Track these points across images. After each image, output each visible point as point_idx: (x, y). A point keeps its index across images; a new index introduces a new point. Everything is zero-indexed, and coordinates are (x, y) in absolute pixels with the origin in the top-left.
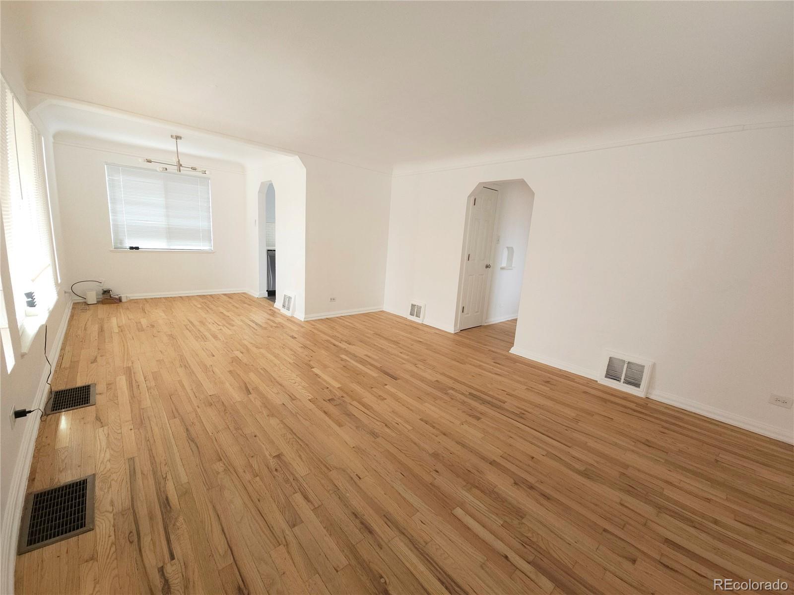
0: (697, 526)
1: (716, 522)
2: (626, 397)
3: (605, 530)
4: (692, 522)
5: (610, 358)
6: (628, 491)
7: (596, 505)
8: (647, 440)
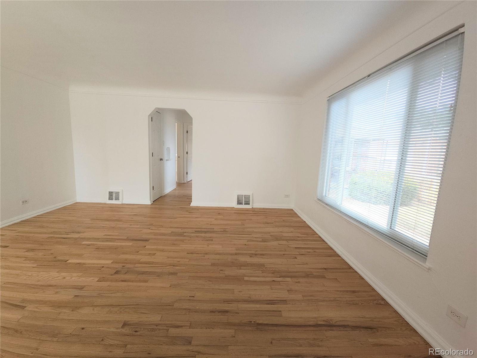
0: (297, 240)
1: (298, 237)
2: (247, 210)
3: (284, 254)
4: (294, 240)
5: (238, 195)
6: (277, 240)
7: (275, 249)
8: (266, 222)
